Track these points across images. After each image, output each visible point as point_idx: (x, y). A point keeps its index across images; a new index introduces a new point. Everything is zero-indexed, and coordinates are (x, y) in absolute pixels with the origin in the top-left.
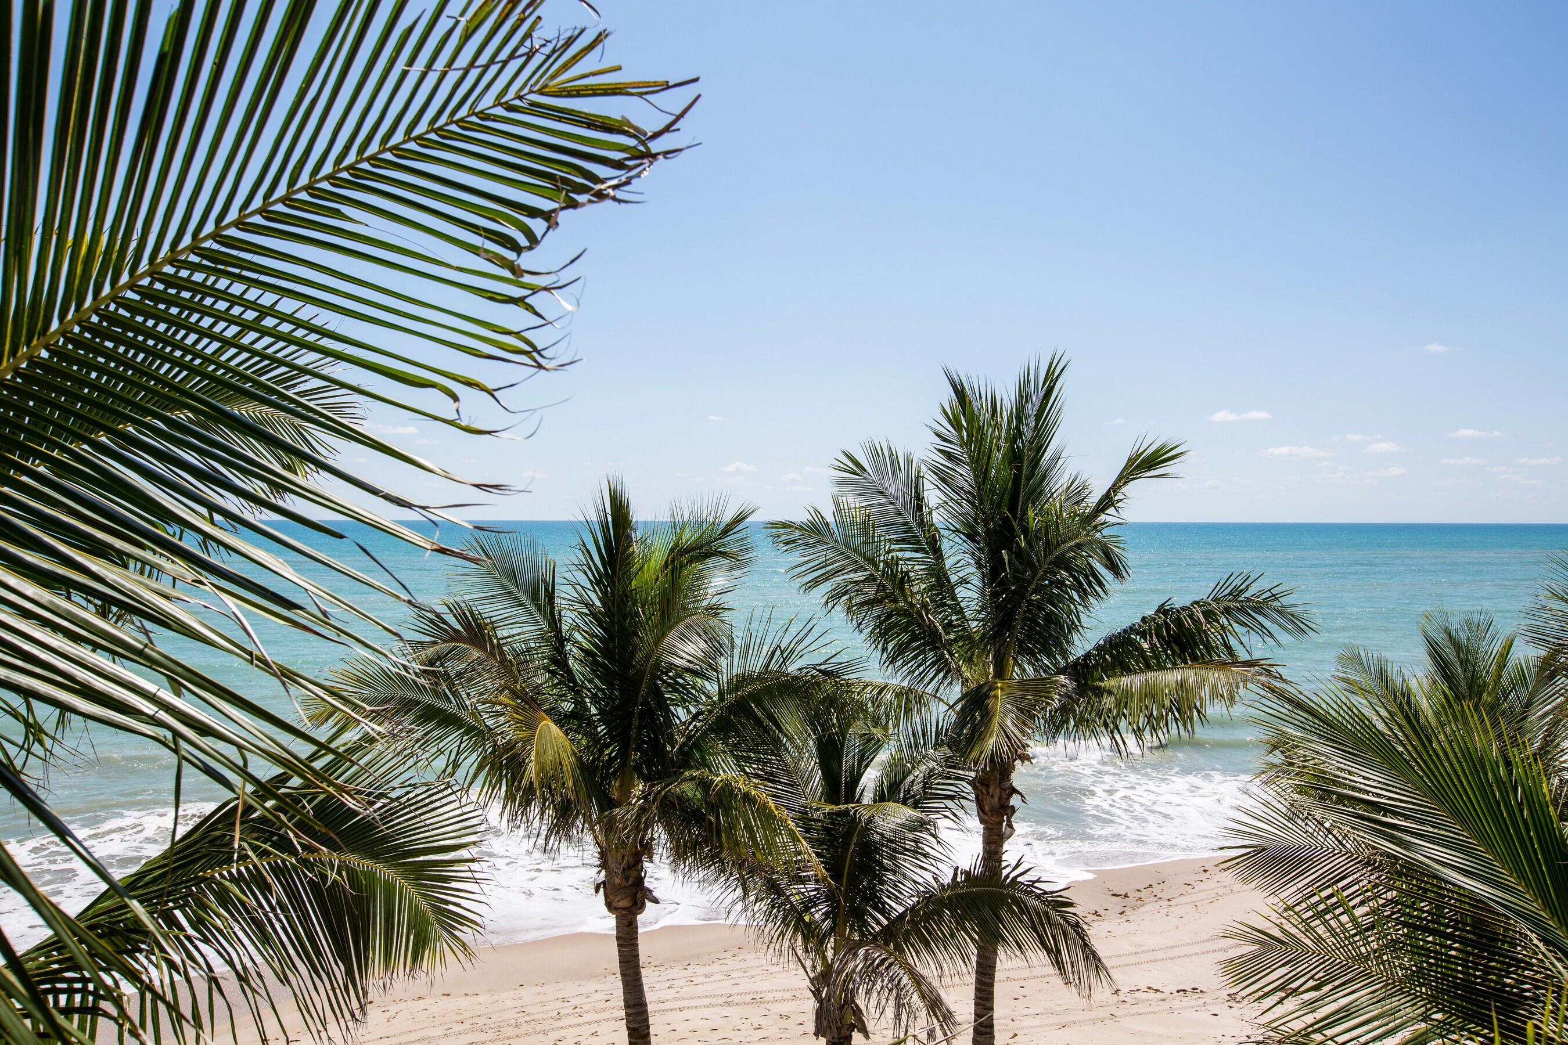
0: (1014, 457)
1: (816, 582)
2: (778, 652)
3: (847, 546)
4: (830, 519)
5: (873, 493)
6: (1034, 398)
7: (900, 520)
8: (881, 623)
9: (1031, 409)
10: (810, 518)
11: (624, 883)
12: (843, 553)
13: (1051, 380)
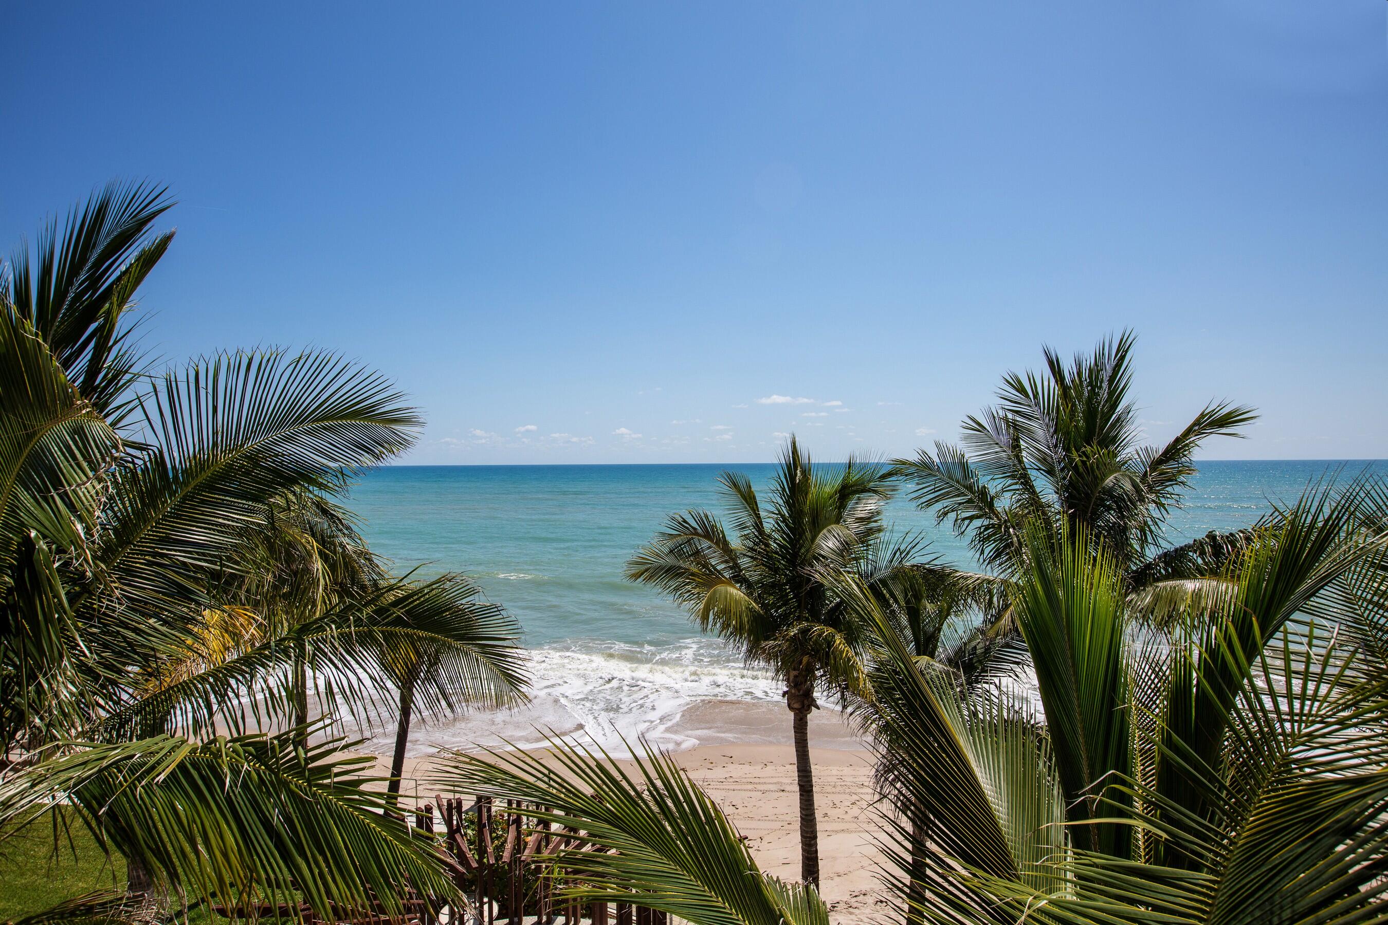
1: (929, 503)
2: (898, 553)
3: (951, 478)
4: (936, 460)
6: (1107, 367)
8: (980, 533)
10: (920, 458)
11: (797, 693)
12: (948, 483)
13: (1122, 352)
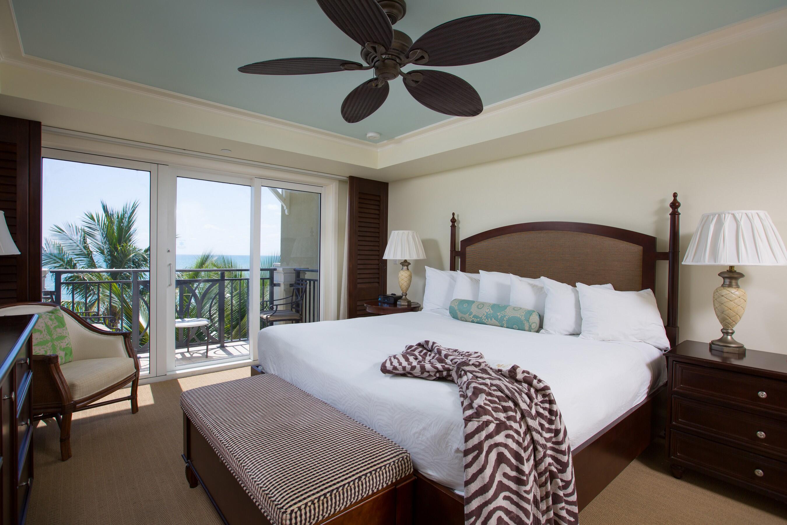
0: (120, 229)
5: (67, 239)
7: (78, 248)
9: (127, 216)
